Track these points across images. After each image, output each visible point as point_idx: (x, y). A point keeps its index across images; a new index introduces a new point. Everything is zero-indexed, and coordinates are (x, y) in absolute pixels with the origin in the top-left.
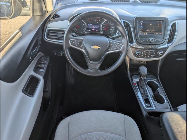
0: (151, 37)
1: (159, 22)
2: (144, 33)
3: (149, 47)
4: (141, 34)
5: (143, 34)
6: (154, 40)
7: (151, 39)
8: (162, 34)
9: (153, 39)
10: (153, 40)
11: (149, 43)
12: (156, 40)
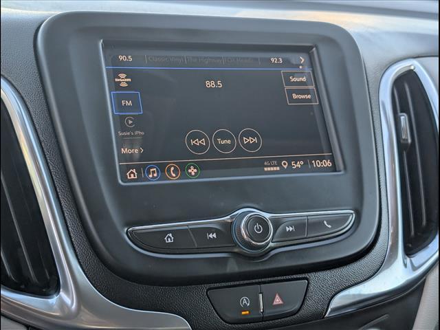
0: (244, 194)
1: (287, 63)
2: (162, 168)
3: (245, 301)
4: (132, 175)
5: (153, 174)
6: (277, 223)
7: (245, 215)
8: (334, 168)
9: (267, 216)
10: (262, 221)
11: (233, 267)
12: (300, 226)
